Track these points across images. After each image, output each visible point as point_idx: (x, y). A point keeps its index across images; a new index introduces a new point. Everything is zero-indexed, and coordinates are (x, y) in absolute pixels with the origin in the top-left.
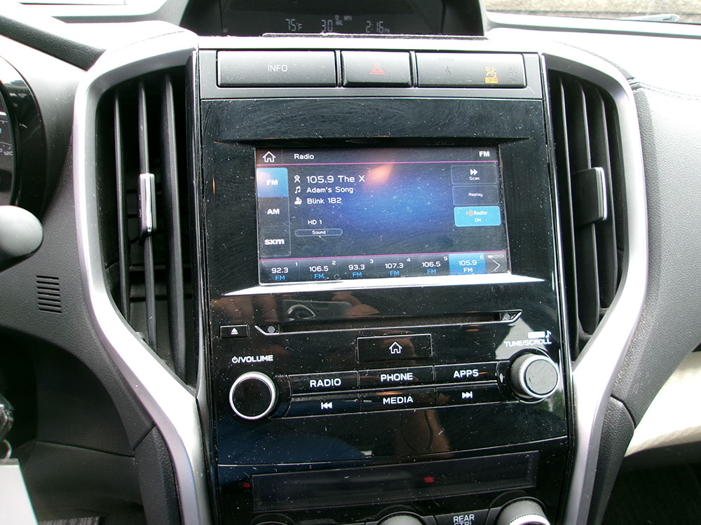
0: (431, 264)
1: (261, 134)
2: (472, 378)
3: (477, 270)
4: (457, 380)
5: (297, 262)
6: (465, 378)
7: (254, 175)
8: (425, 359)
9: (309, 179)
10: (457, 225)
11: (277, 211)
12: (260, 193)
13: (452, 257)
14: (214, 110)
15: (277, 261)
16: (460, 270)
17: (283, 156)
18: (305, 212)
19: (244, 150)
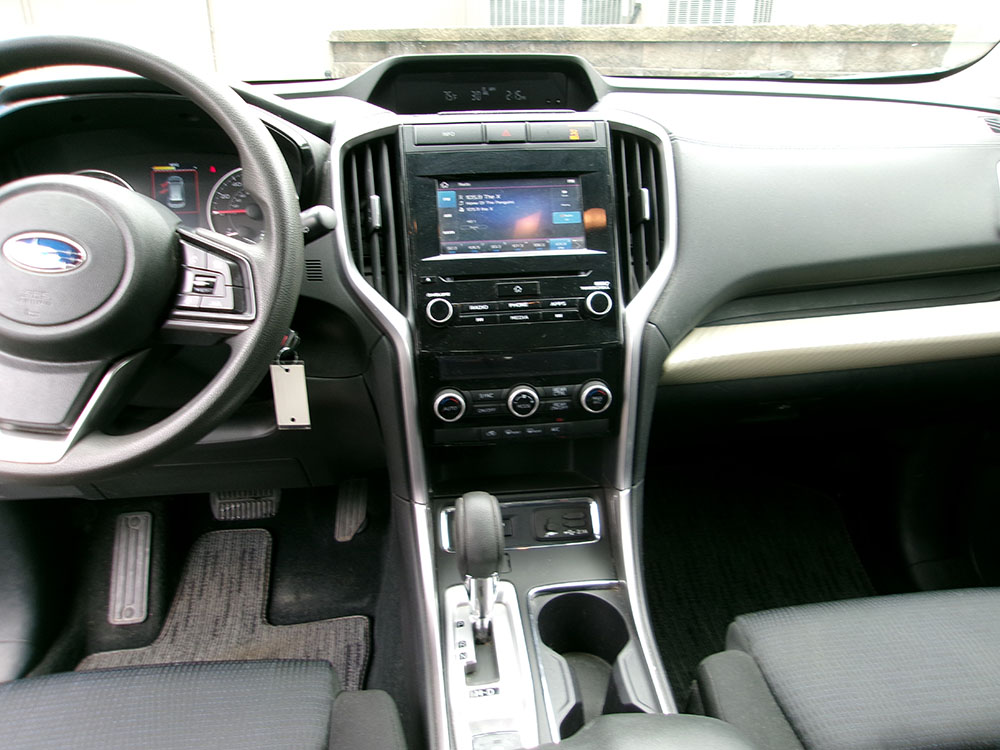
0: (539, 245)
1: (440, 171)
2: (562, 306)
3: (566, 248)
4: (554, 307)
5: (461, 244)
6: (558, 306)
7: (435, 194)
8: (535, 296)
9: (468, 197)
10: (555, 223)
11: (450, 216)
12: (439, 206)
13: (552, 240)
14: (413, 159)
15: (451, 243)
16: (556, 248)
17: (453, 184)
18: (466, 215)
19: (430, 181)
